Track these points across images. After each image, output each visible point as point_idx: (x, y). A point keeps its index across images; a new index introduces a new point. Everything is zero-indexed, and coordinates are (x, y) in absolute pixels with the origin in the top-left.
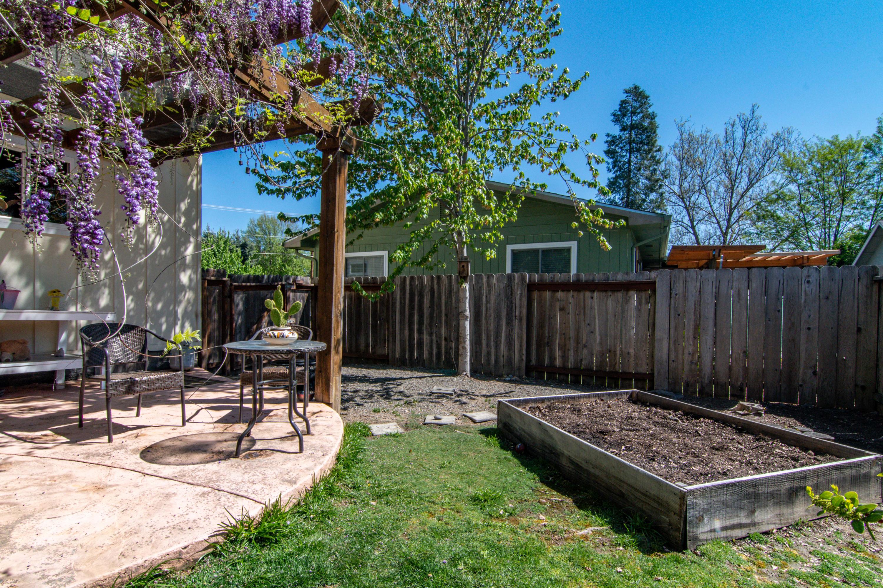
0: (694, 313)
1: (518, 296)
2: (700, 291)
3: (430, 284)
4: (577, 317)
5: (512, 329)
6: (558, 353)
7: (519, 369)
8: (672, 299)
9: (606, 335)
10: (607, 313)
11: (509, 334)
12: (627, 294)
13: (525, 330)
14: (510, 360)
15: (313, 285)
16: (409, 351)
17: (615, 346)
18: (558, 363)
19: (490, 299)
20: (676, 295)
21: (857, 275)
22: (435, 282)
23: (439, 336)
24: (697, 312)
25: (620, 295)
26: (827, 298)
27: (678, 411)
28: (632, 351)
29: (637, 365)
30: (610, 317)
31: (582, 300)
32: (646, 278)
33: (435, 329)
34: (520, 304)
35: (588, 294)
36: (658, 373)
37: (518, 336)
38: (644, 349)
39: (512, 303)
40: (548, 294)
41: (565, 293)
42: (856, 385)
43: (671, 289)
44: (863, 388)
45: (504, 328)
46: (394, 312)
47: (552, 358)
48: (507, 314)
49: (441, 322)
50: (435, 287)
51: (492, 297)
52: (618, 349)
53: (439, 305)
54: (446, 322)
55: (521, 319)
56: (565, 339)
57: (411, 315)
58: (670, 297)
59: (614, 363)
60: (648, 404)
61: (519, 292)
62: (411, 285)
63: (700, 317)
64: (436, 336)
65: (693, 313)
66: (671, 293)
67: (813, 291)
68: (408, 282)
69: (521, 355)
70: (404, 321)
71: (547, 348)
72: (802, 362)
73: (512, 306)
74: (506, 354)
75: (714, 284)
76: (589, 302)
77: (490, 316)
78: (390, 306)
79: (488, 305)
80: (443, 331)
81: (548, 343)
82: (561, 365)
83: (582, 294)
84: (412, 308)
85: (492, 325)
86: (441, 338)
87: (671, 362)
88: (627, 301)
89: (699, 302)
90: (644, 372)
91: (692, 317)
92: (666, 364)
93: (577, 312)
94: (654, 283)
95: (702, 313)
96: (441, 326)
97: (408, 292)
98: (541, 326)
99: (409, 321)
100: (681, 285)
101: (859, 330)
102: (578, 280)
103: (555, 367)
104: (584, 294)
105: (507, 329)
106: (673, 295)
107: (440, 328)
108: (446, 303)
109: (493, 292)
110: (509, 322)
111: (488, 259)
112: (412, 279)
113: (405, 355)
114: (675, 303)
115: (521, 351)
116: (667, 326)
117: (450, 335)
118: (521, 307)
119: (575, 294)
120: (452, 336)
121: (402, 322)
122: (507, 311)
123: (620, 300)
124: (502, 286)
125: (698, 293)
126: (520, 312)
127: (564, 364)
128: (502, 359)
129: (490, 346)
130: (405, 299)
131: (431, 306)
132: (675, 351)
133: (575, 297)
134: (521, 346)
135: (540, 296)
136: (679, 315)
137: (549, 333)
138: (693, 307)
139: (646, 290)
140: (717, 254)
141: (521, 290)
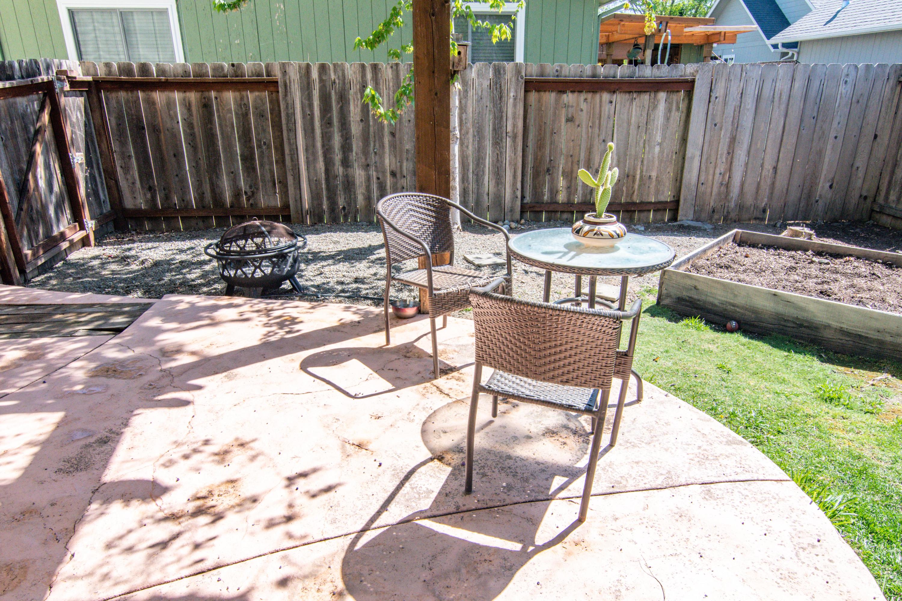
0: (733, 122)
1: (511, 101)
2: (742, 93)
3: (359, 79)
4: (590, 130)
5: (501, 153)
6: (562, 183)
7: (512, 210)
8: (711, 104)
9: (626, 155)
10: (629, 123)
11: (498, 160)
12: (655, 96)
13: (520, 153)
14: (498, 200)
15: (90, 79)
16: (329, 198)
17: (635, 169)
18: (561, 197)
19: (466, 106)
20: (716, 98)
21: (887, 75)
22: (369, 75)
23: (380, 169)
24: (736, 121)
25: (645, 97)
26: (858, 102)
27: (807, 251)
28: (654, 174)
29: (657, 192)
30: (633, 128)
31: (598, 105)
32: (680, 74)
33: (373, 158)
34: (514, 114)
35: (606, 96)
36: (685, 200)
37: (510, 163)
38: (668, 170)
39: (501, 111)
40: (550, 97)
41: (576, 94)
42: (861, 196)
43: (711, 90)
44: (866, 198)
45: (489, 150)
46: (293, 130)
47: (554, 192)
48: (494, 129)
49: (382, 146)
50: (370, 84)
51: (470, 102)
52: (638, 172)
54: (393, 146)
55: (515, 137)
56: (572, 162)
57: (327, 137)
58: (709, 102)
59: (631, 192)
60: (760, 245)
61: (512, 94)
62: (321, 80)
63: (737, 127)
64: (377, 171)
65: (730, 123)
66: (710, 96)
67: (848, 93)
68: (315, 74)
69: (514, 192)
70: (314, 146)
71: (547, 178)
72: (823, 176)
73: (502, 117)
74: (492, 189)
75: (758, 84)
76: (607, 109)
77: (467, 133)
78: (284, 121)
79: (464, 116)
80: (388, 162)
81: (548, 170)
82: (565, 200)
83: (598, 96)
84: (327, 123)
85: (470, 147)
86: (384, 172)
87: (700, 185)
88: (654, 106)
89: (739, 107)
90: (665, 200)
91: (730, 128)
92: (694, 189)
93: (590, 124)
94: (693, 82)
95: (740, 122)
96: (384, 153)
97: (316, 93)
98: (540, 145)
99: (323, 146)
100: (723, 84)
101: (876, 137)
102: (594, 76)
103: (557, 203)
104: (601, 97)
105: (493, 152)
106: (713, 99)
107: (382, 157)
109: (470, 94)
110: (497, 142)
111: (494, 40)
112: (323, 68)
113: (321, 205)
114: (713, 108)
115: (514, 184)
116: (701, 140)
117: (401, 167)
118: (514, 118)
119: (589, 96)
120: (404, 168)
121: (310, 148)
122: (494, 124)
123: (646, 103)
124: (486, 83)
125: (740, 96)
126: (514, 126)
127: (569, 199)
128: (486, 197)
129: (467, 181)
130: (311, 106)
131: (365, 119)
132: (706, 172)
133: (589, 100)
134: (515, 176)
135: (540, 101)
136: (715, 125)
137: (550, 157)
138: (732, 114)
139: (678, 91)
140: (664, 28)
141: (516, 92)
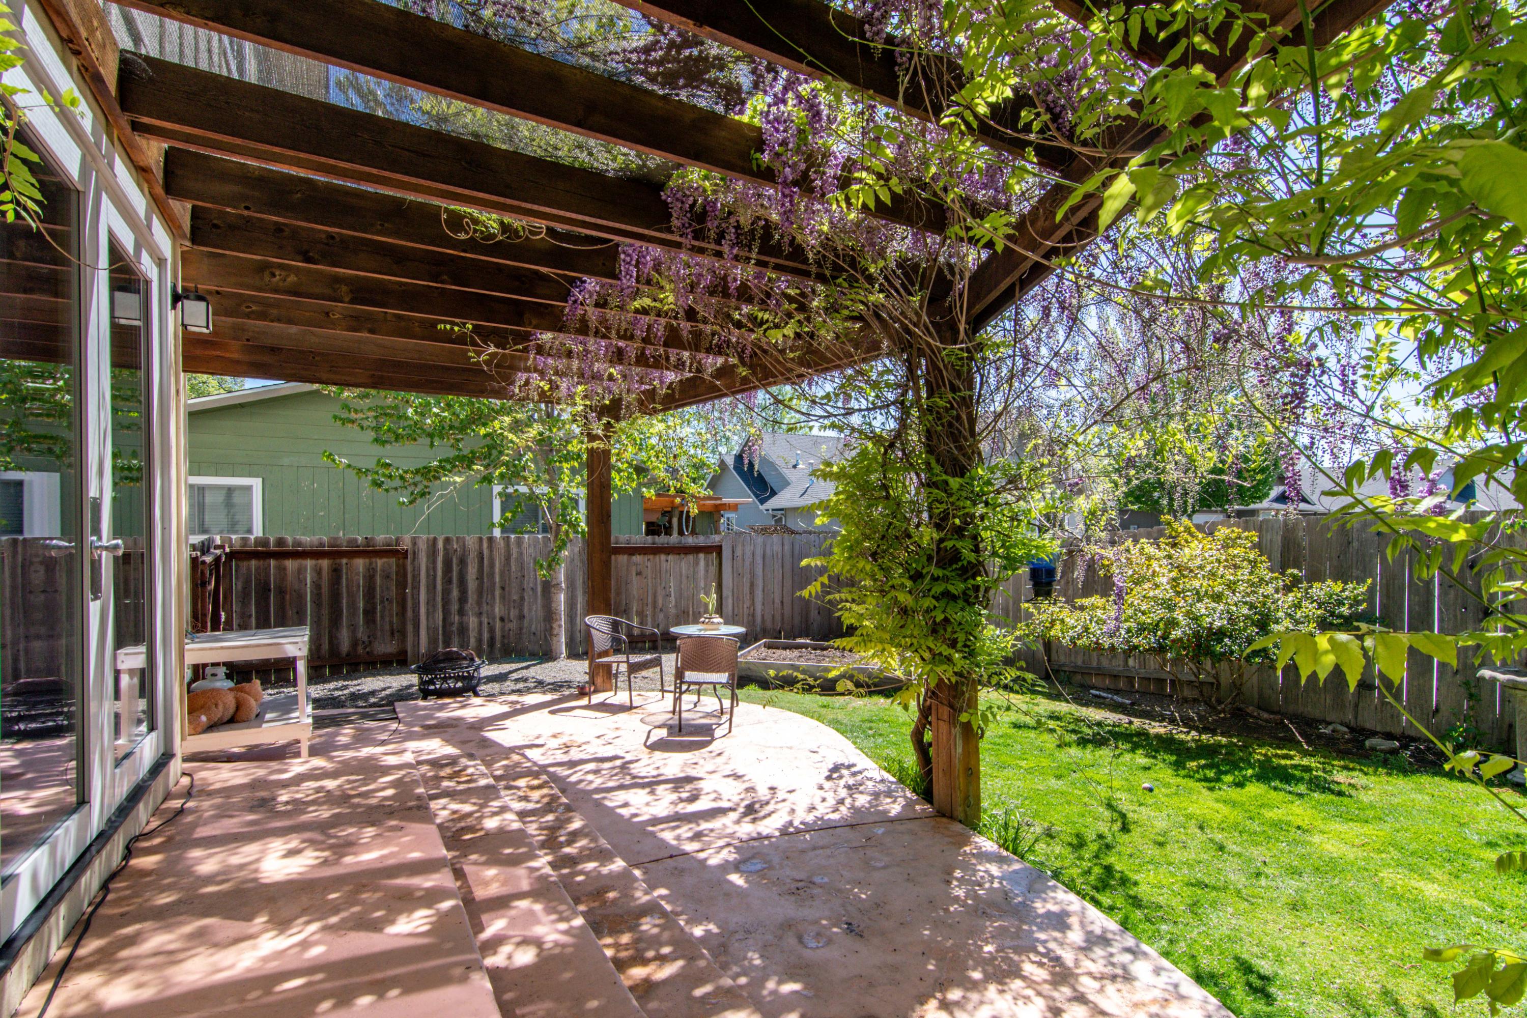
3: (477, 547)
8: (734, 562)
9: (680, 596)
10: (680, 575)
16: (444, 642)
20: (737, 558)
22: (485, 545)
23: (491, 616)
24: (752, 572)
25: (691, 557)
30: (683, 578)
31: (658, 563)
32: (712, 542)
33: (485, 608)
35: (663, 557)
40: (623, 558)
41: (642, 556)
43: (733, 553)
46: (416, 587)
49: (493, 598)
50: (486, 552)
52: (691, 609)
53: (492, 575)
57: (446, 593)
58: (733, 560)
62: (445, 549)
63: (754, 576)
64: (488, 617)
65: (749, 573)
66: (733, 556)
68: (440, 545)
70: (434, 600)
72: (812, 606)
76: (664, 564)
78: (410, 581)
80: (498, 610)
81: (625, 611)
83: (657, 557)
84: (448, 581)
86: (494, 618)
88: (697, 563)
89: (753, 563)
91: (749, 576)
93: (654, 577)
94: (721, 547)
95: (755, 573)
96: (494, 603)
97: (440, 559)
98: (618, 593)
99: (443, 600)
100: (740, 547)
104: (659, 557)
106: (735, 558)
107: (493, 606)
108: (502, 573)
112: (447, 540)
114: (736, 565)
116: (731, 584)
117: (509, 613)
119: (651, 557)
120: (512, 614)
121: (431, 602)
123: (691, 561)
125: (752, 555)
130: (435, 568)
131: (480, 577)
132: (738, 606)
133: (651, 560)
136: (739, 575)
137: (626, 601)
138: (749, 567)
139: (712, 553)
